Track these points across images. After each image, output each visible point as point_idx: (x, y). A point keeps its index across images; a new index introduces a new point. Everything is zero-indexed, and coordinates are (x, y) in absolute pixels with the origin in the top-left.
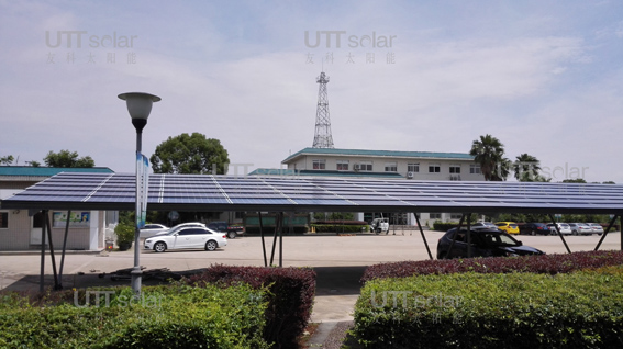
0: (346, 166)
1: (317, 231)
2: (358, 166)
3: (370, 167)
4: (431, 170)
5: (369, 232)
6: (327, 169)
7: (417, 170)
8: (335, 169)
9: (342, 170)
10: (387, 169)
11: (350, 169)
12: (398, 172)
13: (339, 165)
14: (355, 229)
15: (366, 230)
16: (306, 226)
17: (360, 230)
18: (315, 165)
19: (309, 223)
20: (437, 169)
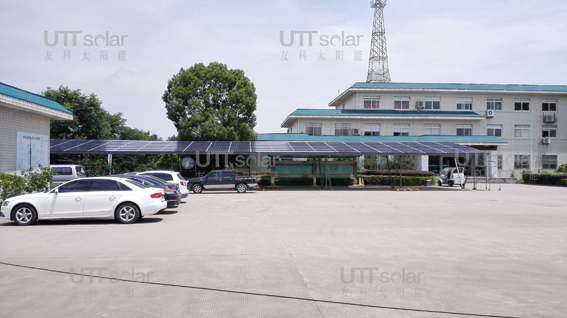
0: (406, 104)
1: (366, 183)
2: (421, 103)
3: (437, 105)
4: (518, 107)
5: (436, 186)
6: (381, 108)
7: (499, 106)
8: (392, 108)
9: (401, 109)
10: (459, 106)
11: (412, 107)
12: (474, 110)
13: (397, 103)
14: (417, 181)
15: (432, 183)
16: (352, 177)
17: (424, 183)
18: (367, 103)
19: (355, 173)
20: (526, 107)
